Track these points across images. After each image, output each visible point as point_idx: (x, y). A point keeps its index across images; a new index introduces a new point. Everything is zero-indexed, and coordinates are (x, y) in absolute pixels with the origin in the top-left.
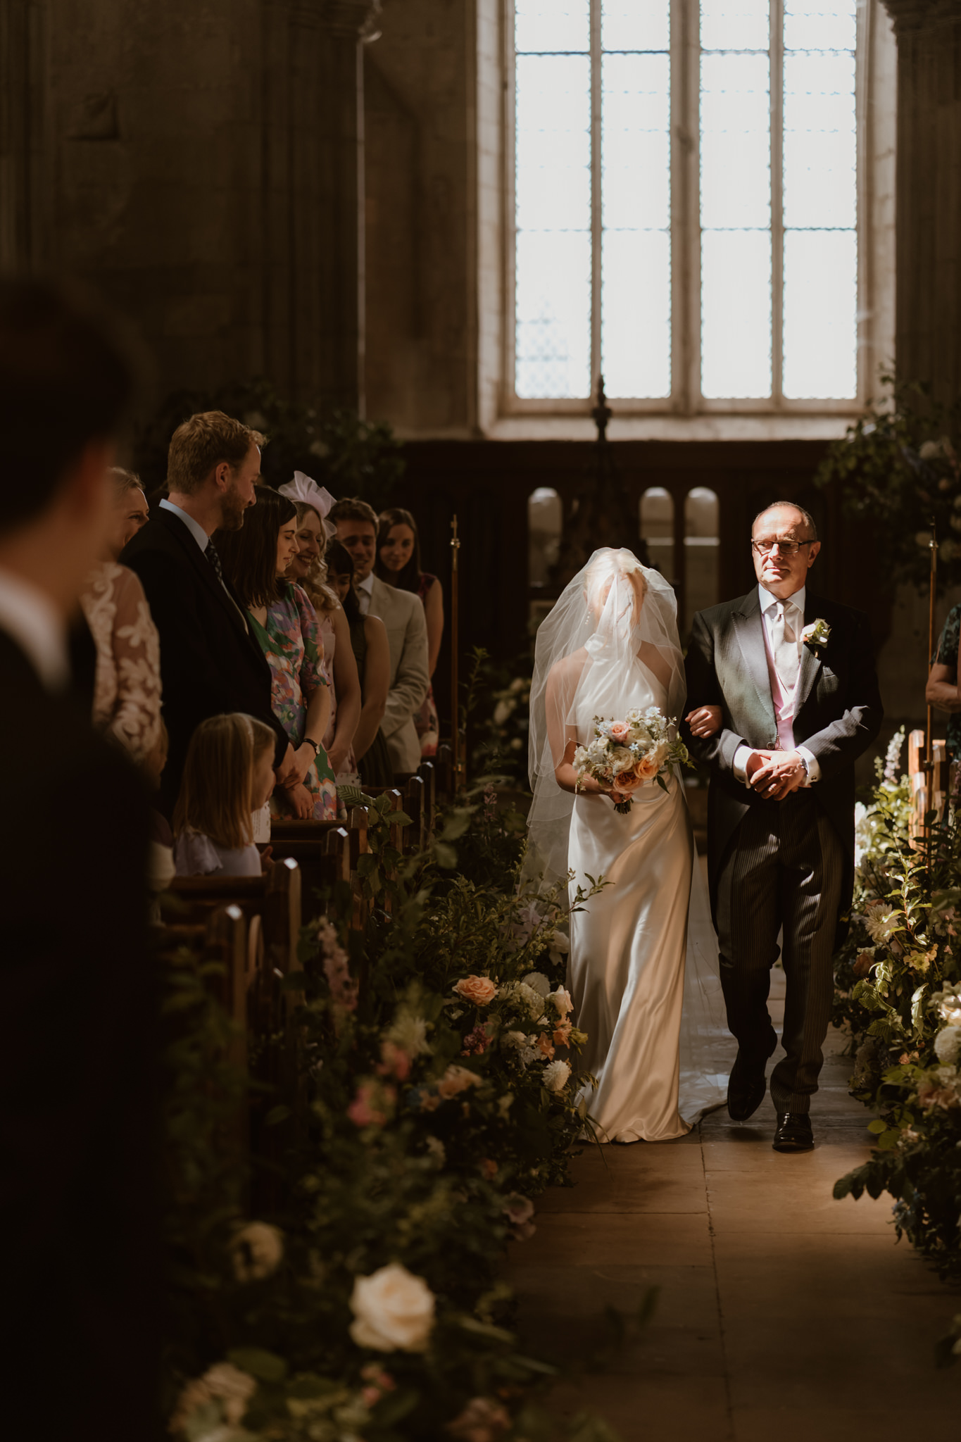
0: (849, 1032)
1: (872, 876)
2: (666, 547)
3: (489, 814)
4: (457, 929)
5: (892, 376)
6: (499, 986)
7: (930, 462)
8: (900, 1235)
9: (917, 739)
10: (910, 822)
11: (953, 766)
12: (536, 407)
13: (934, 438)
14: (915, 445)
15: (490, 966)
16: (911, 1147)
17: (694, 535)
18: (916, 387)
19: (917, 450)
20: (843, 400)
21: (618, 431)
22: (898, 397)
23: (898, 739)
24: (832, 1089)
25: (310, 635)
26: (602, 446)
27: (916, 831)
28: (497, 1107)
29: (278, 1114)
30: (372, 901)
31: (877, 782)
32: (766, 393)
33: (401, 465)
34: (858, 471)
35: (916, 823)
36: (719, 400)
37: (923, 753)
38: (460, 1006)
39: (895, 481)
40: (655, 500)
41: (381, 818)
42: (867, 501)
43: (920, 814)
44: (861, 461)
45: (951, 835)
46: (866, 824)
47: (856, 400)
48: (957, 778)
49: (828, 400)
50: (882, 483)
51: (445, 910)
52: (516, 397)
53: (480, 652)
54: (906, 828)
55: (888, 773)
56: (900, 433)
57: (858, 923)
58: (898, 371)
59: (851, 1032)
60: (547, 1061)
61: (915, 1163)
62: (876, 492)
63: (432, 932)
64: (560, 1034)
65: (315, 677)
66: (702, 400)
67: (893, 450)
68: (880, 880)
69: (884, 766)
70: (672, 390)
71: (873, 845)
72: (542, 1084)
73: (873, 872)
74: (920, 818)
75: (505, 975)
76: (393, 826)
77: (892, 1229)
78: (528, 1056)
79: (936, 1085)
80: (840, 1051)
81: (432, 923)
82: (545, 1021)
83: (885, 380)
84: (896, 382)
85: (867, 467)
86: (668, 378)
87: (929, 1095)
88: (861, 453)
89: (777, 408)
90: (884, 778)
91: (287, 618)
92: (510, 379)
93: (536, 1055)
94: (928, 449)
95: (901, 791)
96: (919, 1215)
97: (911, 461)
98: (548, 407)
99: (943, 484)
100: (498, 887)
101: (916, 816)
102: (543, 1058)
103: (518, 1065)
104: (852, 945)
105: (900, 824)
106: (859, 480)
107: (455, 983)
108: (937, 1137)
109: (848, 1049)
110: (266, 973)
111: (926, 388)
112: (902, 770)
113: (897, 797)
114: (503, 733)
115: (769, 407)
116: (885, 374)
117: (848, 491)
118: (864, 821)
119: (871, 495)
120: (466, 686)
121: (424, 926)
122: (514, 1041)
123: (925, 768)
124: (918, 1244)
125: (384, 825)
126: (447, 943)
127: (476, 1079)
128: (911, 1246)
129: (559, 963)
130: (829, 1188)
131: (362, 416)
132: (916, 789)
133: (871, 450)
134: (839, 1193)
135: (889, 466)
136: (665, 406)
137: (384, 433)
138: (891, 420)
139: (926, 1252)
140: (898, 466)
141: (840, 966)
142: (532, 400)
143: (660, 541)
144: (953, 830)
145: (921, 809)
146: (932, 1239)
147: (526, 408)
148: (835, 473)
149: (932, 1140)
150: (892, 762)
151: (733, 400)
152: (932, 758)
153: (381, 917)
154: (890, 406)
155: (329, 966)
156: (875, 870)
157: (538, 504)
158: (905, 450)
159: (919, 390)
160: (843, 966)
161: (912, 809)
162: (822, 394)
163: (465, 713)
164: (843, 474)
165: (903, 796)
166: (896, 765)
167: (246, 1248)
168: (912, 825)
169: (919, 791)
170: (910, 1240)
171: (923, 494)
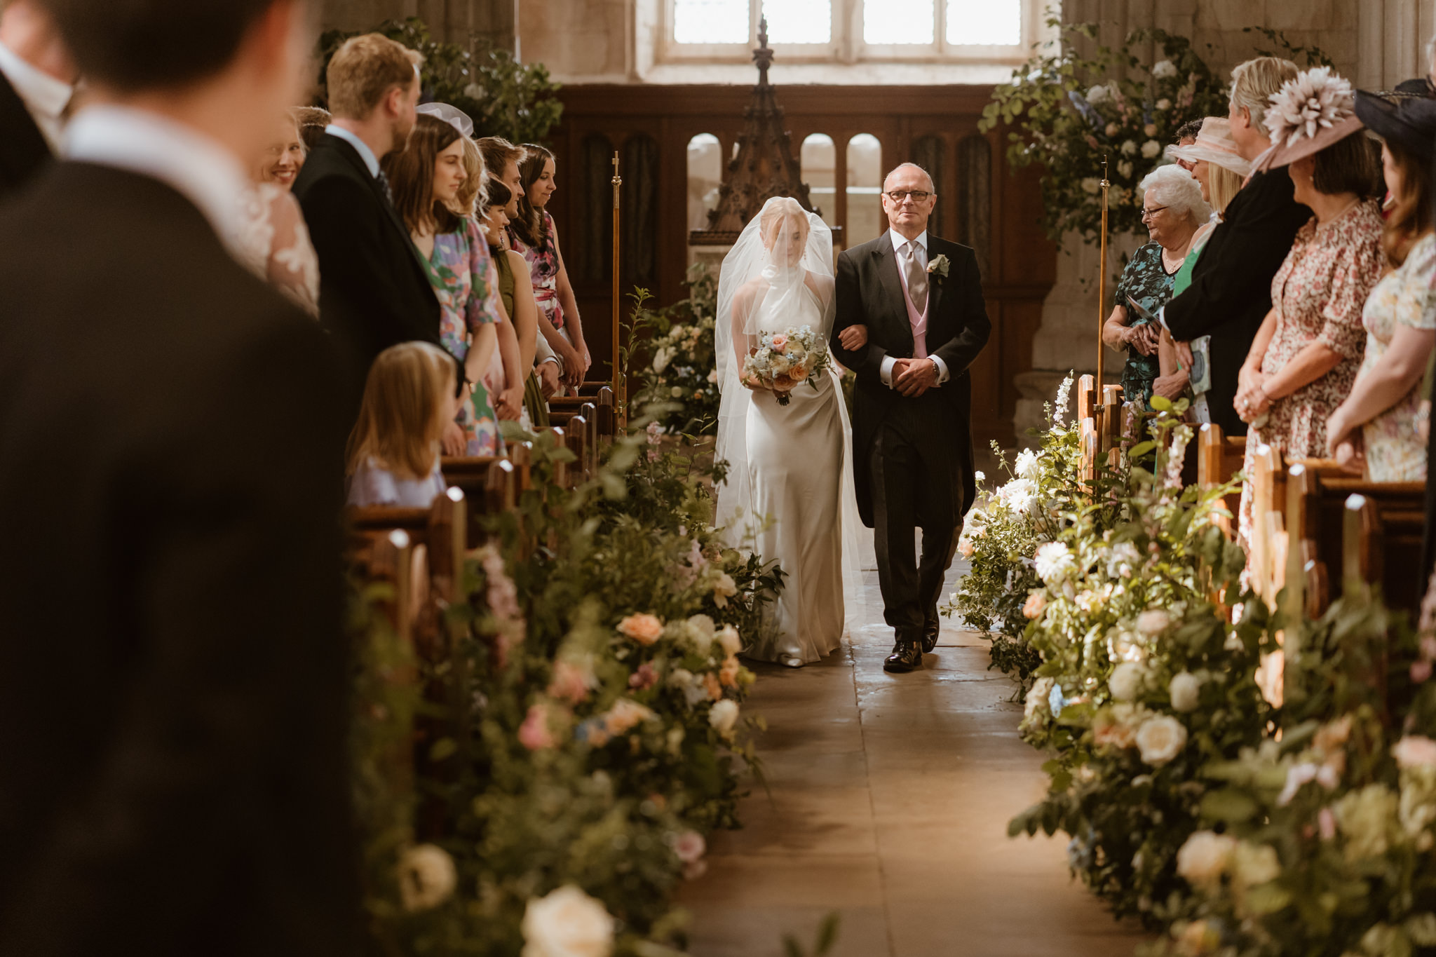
0: (1018, 678)
1: (1042, 519)
2: (827, 195)
3: (653, 455)
4: (621, 567)
5: (1059, 18)
6: (664, 624)
7: (1098, 107)
8: (1074, 875)
9: (1086, 383)
10: (1079, 467)
11: (1124, 408)
12: (693, 53)
13: (1102, 83)
14: (1082, 89)
15: (655, 607)
16: (1086, 786)
17: (854, 185)
18: (1083, 29)
19: (1085, 95)
20: (1007, 47)
21: (778, 76)
22: (1065, 42)
23: (1068, 382)
24: (1001, 734)
25: (479, 271)
26: (763, 91)
27: (1085, 475)
28: (666, 742)
29: (443, 749)
30: (535, 540)
31: (1046, 428)
32: (929, 39)
33: (558, 109)
34: (1023, 116)
35: (1085, 468)
36: (880, 45)
37: (1092, 396)
38: (626, 645)
39: (1061, 126)
40: (814, 148)
41: (544, 455)
42: (1033, 146)
43: (1090, 460)
44: (1027, 106)
45: (1122, 477)
46: (1034, 469)
47: (1020, 46)
48: (1129, 420)
49: (991, 47)
50: (1048, 128)
51: (609, 547)
52: (674, 41)
53: (642, 292)
54: (1075, 473)
55: (1057, 417)
56: (1066, 78)
57: (1027, 567)
58: (1065, 13)
59: (1020, 678)
60: (713, 702)
61: (1091, 803)
62: (1042, 137)
63: (597, 569)
64: (727, 675)
65: (481, 314)
66: (863, 46)
67: (1059, 95)
68: (1050, 524)
69: (1054, 411)
70: (832, 36)
71: (1041, 492)
72: (709, 724)
73: (1043, 516)
74: (1089, 463)
75: (669, 614)
76: (556, 464)
77: (1066, 871)
78: (694, 697)
79: (1112, 723)
80: (1008, 698)
81: (597, 562)
82: (712, 662)
83: (1051, 23)
84: (1062, 25)
85: (1033, 113)
86: (828, 24)
87: (1106, 732)
88: (1027, 99)
89: (939, 56)
90: (1054, 422)
91: (455, 253)
92: (668, 24)
93: (702, 695)
94: (1095, 93)
95: (1070, 435)
96: (1094, 854)
97: (1078, 106)
98: (707, 53)
99: (1111, 129)
100: (662, 528)
101: (1085, 461)
102: (710, 699)
103: (684, 706)
104: (1021, 589)
105: (1069, 469)
106: (1025, 125)
107: (619, 622)
108: (1113, 776)
109: (1017, 695)
110: (429, 605)
111: (1093, 30)
112: (1072, 415)
113: (1066, 441)
114: (662, 381)
115: (932, 54)
116: (1051, 16)
117: (1013, 136)
118: (1032, 466)
119: (1037, 140)
120: (627, 326)
121: (589, 564)
122: (681, 681)
123: (1092, 413)
124: (1093, 884)
125: (547, 461)
126: (612, 581)
127: (645, 713)
128: (1085, 887)
129: (724, 607)
130: (1003, 829)
131: (517, 59)
132: (1085, 434)
133: (1037, 95)
134: (1013, 832)
135: (1055, 111)
136: (826, 53)
137: (540, 75)
138: (1057, 64)
139: (1101, 893)
140: (1064, 110)
141: (1009, 611)
142: (690, 46)
143: (823, 190)
144: (1124, 473)
145: (1090, 454)
146: (1106, 880)
147: (684, 54)
148: (1001, 118)
149: (1108, 779)
150: (1062, 406)
151: (894, 46)
152: (1102, 402)
153: (544, 556)
154: (1056, 50)
155: (494, 597)
156: (1045, 513)
157: (697, 151)
158: (1072, 94)
159: (1087, 34)
160: (1012, 611)
161: (1082, 454)
162: (985, 40)
163: (626, 354)
164: (1008, 120)
165: (1072, 441)
166: (1065, 409)
167: (415, 875)
168: (1080, 471)
169: (1088, 435)
170: (1084, 881)
171: (1089, 139)
